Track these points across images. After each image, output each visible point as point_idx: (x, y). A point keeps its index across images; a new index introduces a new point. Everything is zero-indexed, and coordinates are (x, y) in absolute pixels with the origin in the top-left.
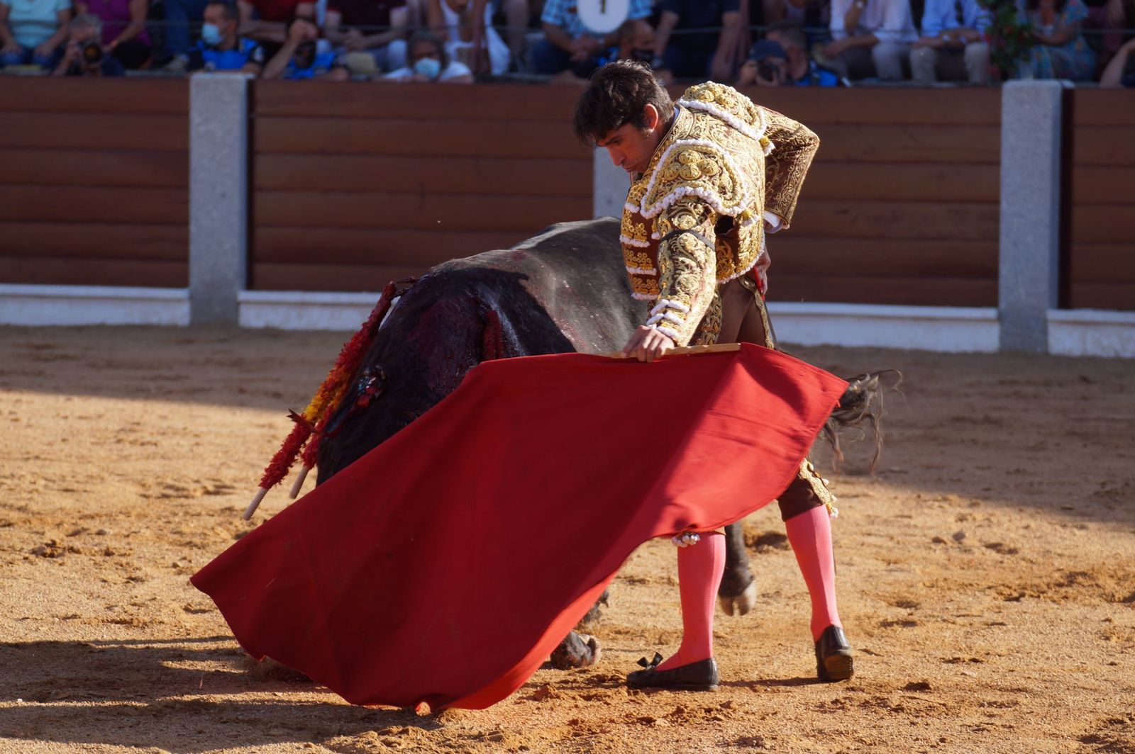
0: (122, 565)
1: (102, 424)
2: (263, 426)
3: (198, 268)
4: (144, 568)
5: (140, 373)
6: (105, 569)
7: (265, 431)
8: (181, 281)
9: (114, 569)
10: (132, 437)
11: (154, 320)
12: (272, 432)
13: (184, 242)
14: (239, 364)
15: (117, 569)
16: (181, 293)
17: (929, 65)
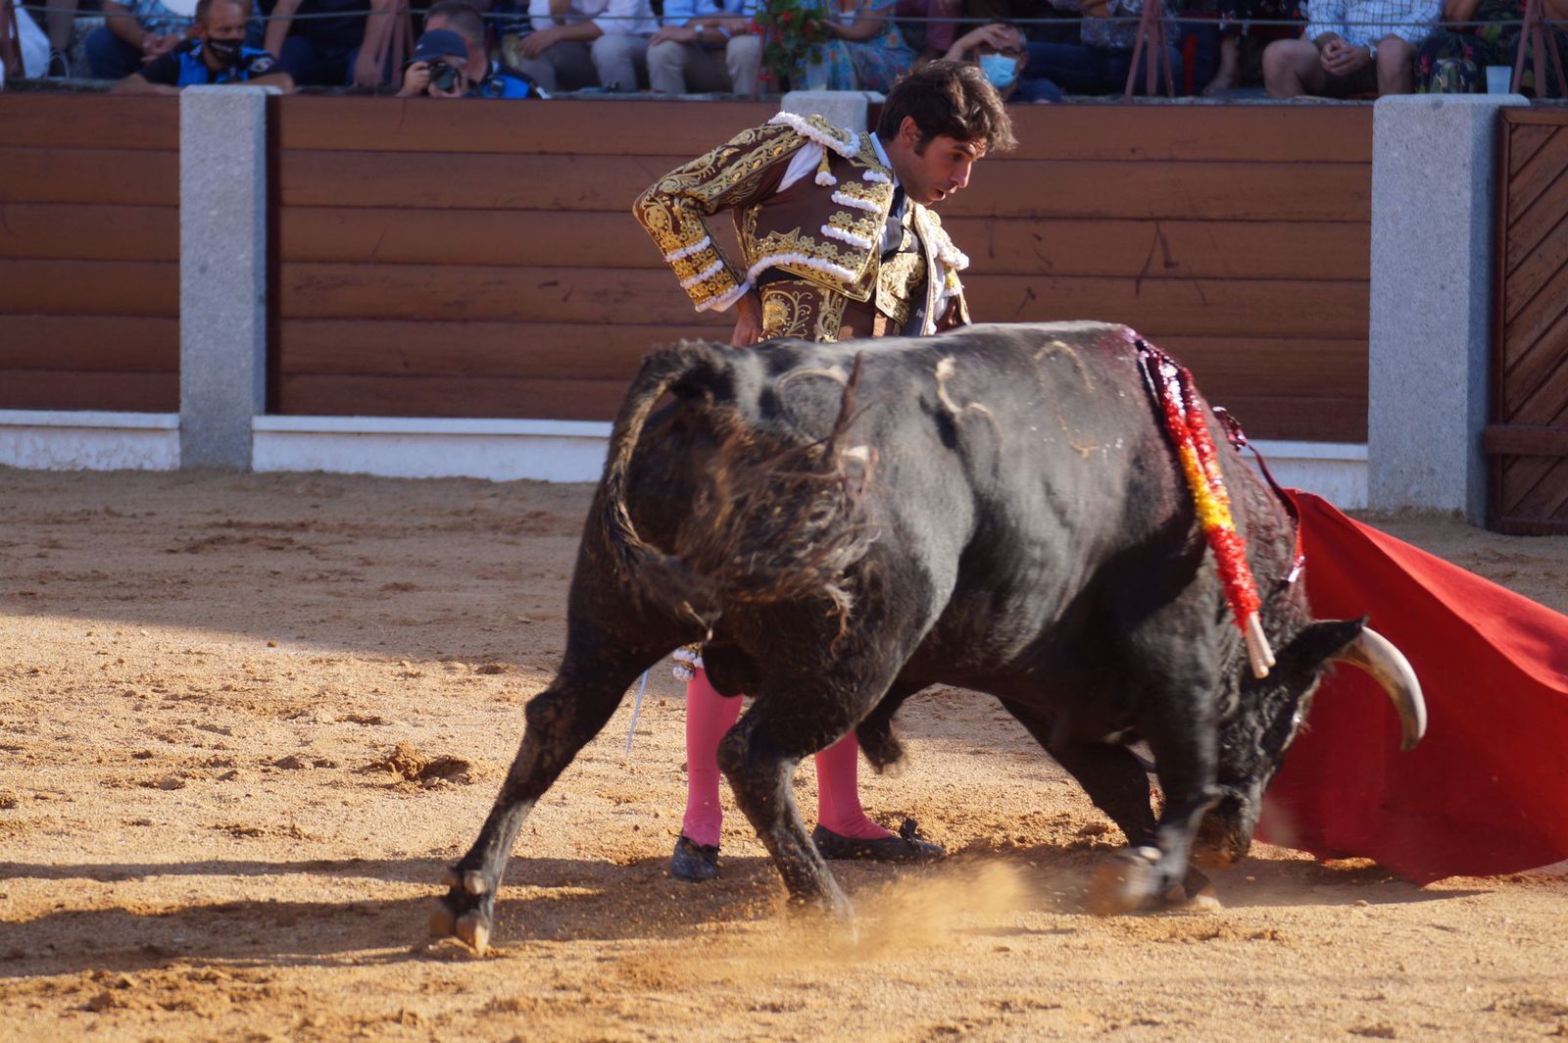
17: (676, 69)
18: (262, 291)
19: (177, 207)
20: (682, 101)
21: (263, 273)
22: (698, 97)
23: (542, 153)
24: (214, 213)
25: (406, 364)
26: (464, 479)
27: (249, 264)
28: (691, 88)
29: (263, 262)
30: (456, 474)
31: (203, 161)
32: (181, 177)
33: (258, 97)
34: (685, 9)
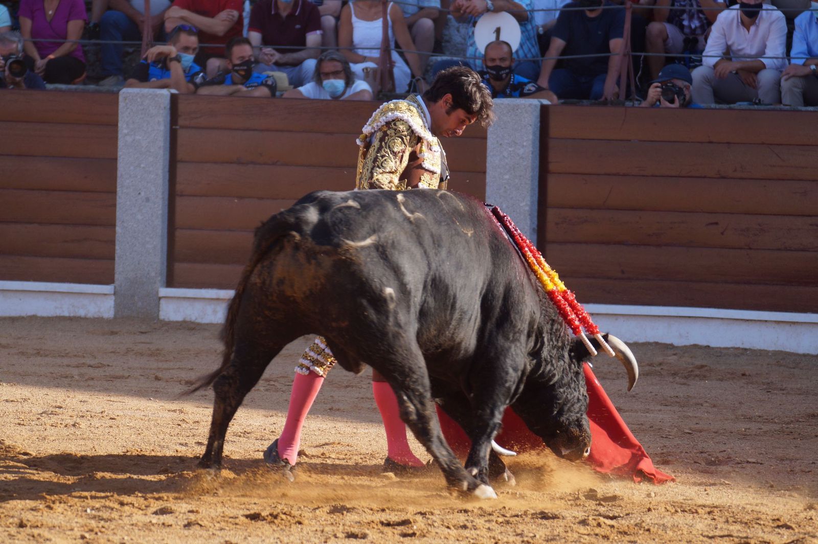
0: (33, 536)
1: (26, 407)
2: (175, 411)
3: (123, 266)
4: (54, 539)
5: (66, 361)
6: (18, 539)
7: (175, 415)
8: (106, 278)
9: (26, 539)
10: (54, 419)
11: (82, 313)
12: (182, 416)
13: (111, 242)
14: (155, 354)
15: (29, 539)
16: (107, 289)
17: (798, 90)
18: (535, 226)
19: (485, 173)
20: (801, 111)
21: (536, 214)
22: (811, 108)
23: (711, 142)
24: (507, 177)
25: (623, 272)
26: (657, 343)
27: (527, 208)
28: (807, 102)
29: (536, 207)
30: (652, 340)
31: (501, 144)
32: (487, 155)
33: (536, 106)
34: (804, 54)
